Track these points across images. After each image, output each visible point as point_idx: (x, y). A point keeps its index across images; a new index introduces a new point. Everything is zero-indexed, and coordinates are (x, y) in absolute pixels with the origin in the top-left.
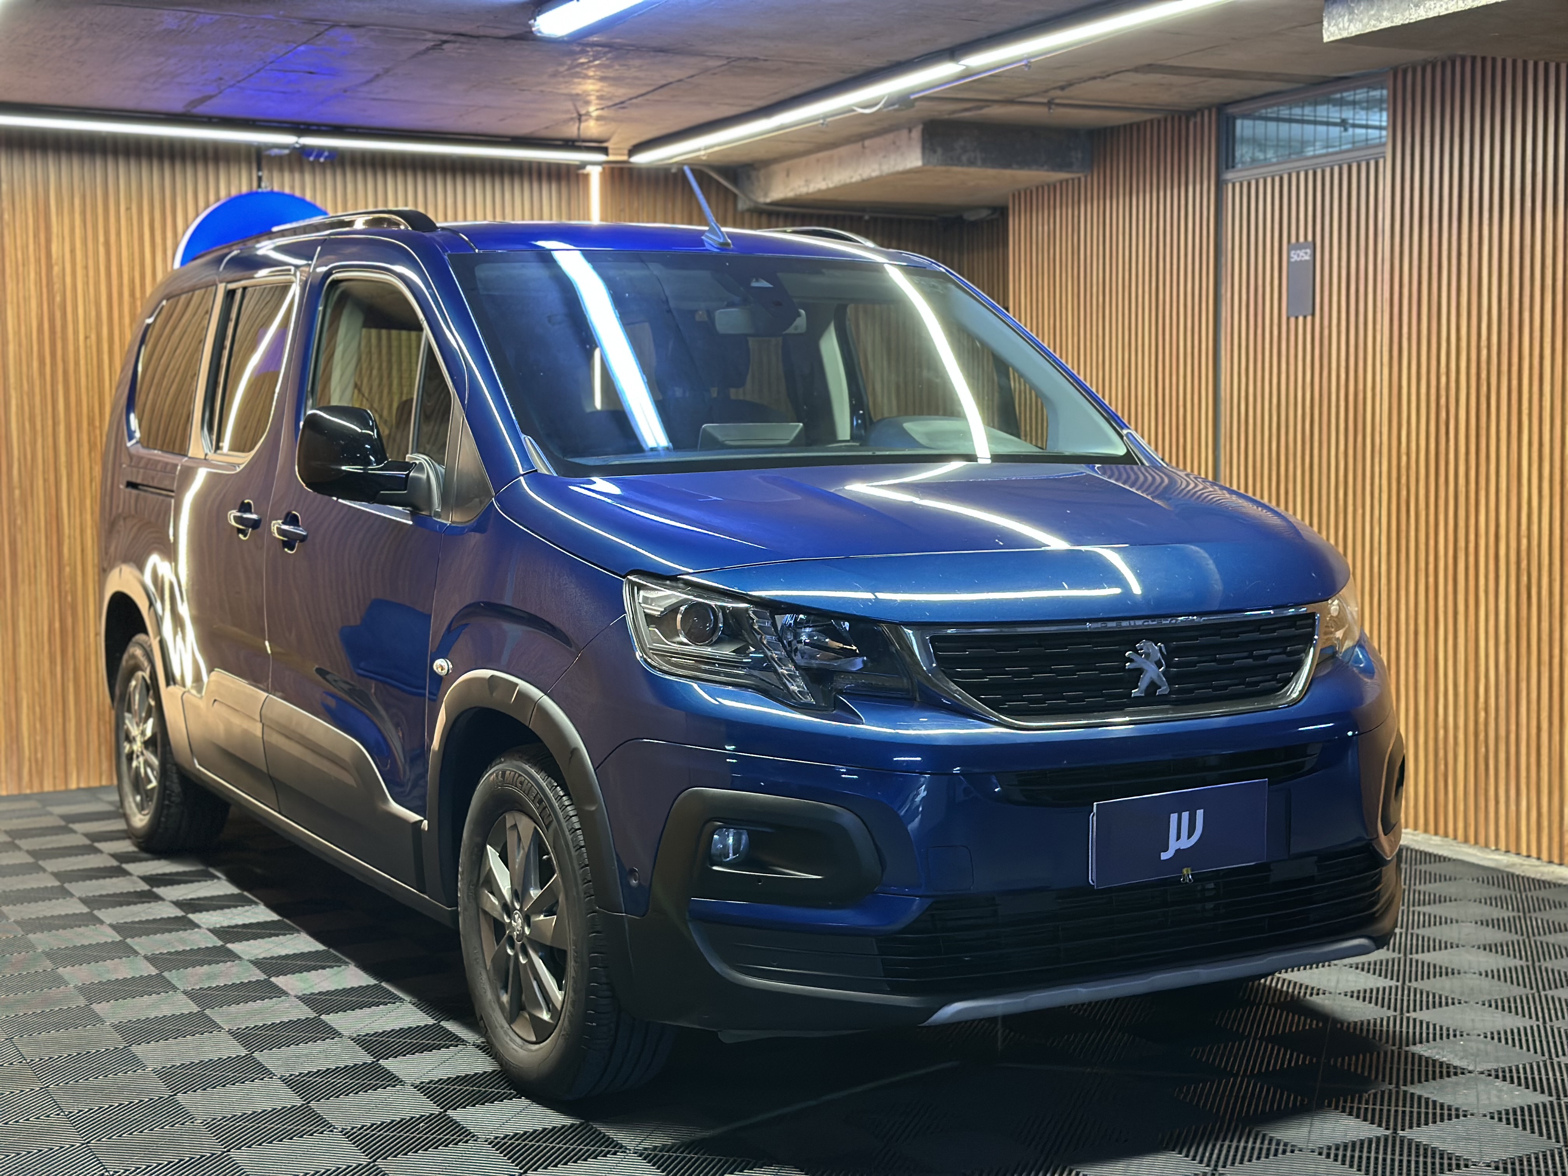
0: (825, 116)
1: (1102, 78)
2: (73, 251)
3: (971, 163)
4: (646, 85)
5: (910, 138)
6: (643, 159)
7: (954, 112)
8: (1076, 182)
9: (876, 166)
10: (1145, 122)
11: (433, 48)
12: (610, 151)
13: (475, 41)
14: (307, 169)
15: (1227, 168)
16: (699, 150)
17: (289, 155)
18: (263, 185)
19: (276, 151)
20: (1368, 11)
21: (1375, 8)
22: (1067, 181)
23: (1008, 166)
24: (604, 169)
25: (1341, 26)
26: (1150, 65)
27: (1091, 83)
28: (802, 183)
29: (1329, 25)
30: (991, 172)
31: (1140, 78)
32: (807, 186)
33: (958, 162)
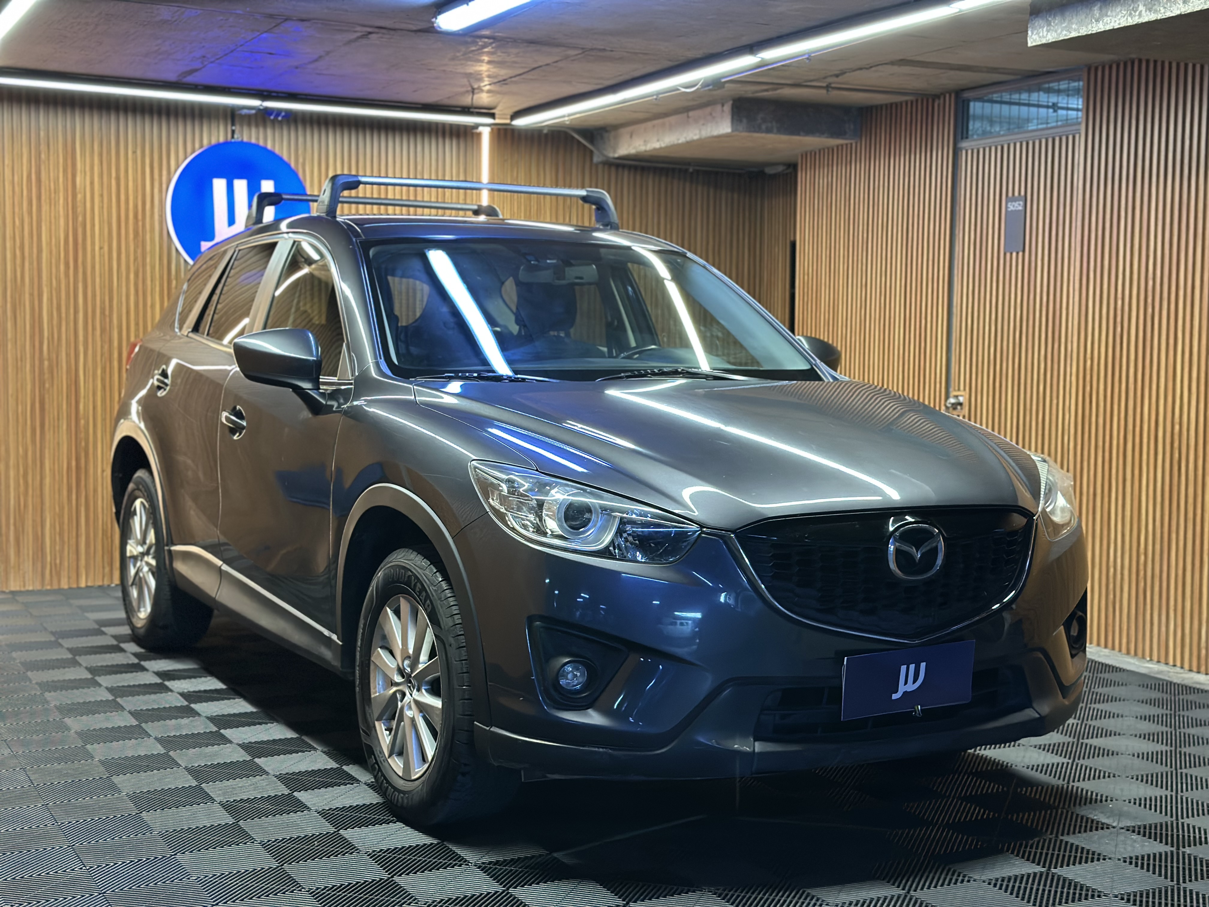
0: (658, 93)
1: (867, 69)
2: (92, 183)
3: (769, 131)
4: (522, 67)
5: (723, 111)
6: (521, 122)
7: (757, 92)
8: (849, 146)
9: (697, 132)
10: (901, 103)
11: (362, 37)
12: (497, 116)
13: (392, 32)
14: (269, 124)
15: (962, 138)
16: (564, 116)
17: (256, 114)
18: (236, 136)
19: (245, 111)
20: (1062, 23)
21: (1067, 21)
22: (842, 145)
23: (798, 134)
24: (492, 129)
25: (1041, 34)
26: (901, 60)
27: (858, 72)
28: (641, 143)
29: (1032, 33)
30: (784, 138)
31: (896, 69)
32: (645, 145)
33: (759, 130)
